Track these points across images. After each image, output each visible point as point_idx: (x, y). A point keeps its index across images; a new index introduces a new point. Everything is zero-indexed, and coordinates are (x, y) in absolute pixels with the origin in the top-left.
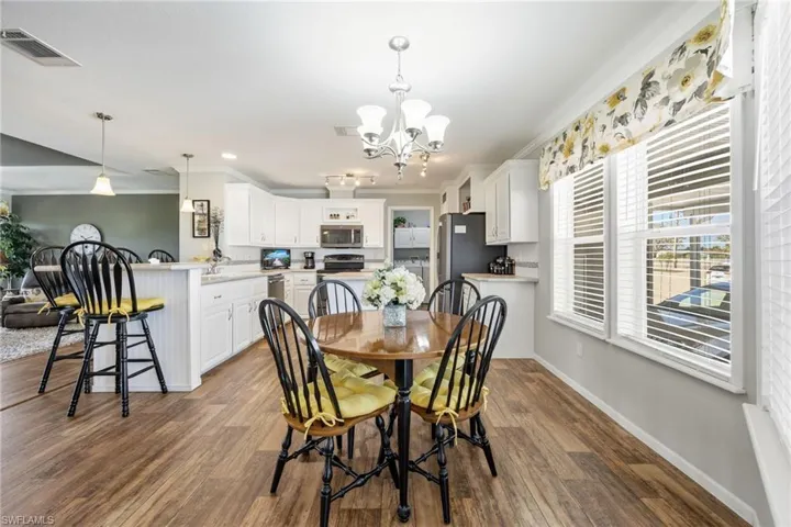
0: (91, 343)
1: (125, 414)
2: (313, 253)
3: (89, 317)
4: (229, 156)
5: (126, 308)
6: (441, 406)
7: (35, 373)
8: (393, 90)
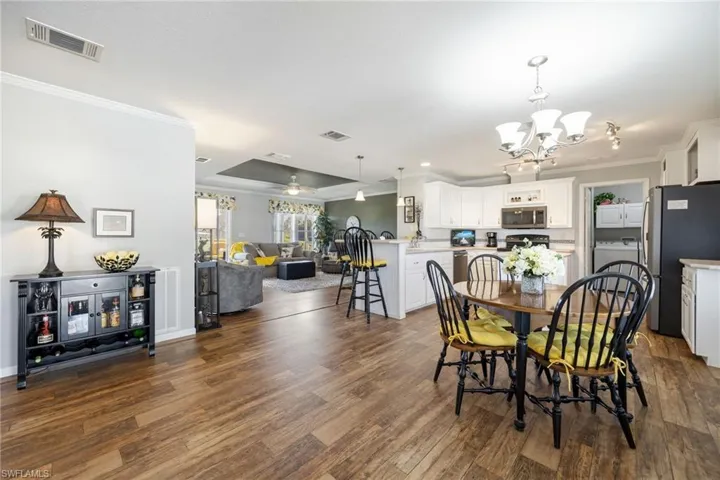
0: (355, 282)
1: (369, 323)
2: (495, 234)
3: (355, 267)
4: (426, 164)
5: (369, 264)
6: (556, 356)
7: (332, 295)
8: (532, 101)
